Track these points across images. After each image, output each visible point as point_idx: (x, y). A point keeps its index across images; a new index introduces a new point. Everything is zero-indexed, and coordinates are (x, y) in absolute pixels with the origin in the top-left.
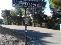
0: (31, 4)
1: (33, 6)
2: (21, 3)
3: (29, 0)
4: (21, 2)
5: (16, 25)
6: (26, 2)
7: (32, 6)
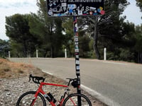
0: (85, 8)
1: (91, 13)
2: (65, 9)
3: (81, 1)
4: (64, 5)
5: (48, 57)
6: (75, 6)
7: (89, 12)
